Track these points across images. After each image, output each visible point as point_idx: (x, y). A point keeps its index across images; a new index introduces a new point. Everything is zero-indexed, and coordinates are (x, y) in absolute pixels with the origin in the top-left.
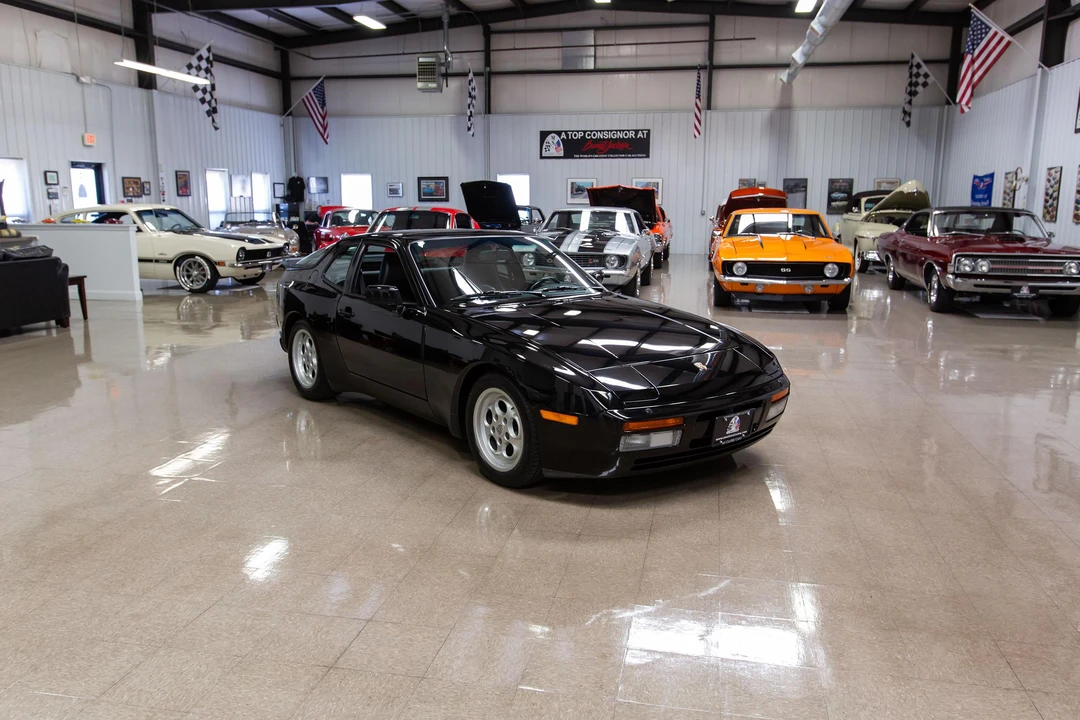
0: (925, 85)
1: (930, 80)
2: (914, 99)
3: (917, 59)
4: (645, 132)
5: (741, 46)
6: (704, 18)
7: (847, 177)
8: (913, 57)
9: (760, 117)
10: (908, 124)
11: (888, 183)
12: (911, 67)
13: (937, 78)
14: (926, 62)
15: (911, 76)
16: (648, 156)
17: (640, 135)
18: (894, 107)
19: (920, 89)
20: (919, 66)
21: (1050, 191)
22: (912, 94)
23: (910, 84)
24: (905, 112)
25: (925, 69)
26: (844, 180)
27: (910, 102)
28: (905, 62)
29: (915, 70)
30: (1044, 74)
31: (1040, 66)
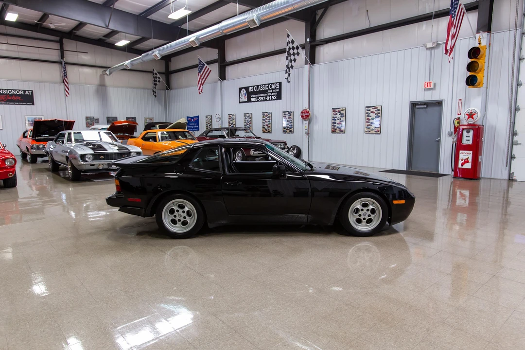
0: (159, 81)
1: (161, 80)
2: (156, 87)
3: (155, 71)
4: (30, 92)
5: (78, 55)
6: (58, 39)
7: (133, 116)
8: (154, 70)
9: (92, 89)
10: (155, 96)
11: (149, 119)
12: (153, 74)
13: (162, 79)
14: (159, 73)
15: (154, 77)
16: (33, 104)
17: (27, 93)
18: (148, 89)
19: (157, 83)
20: (156, 74)
21: (231, 122)
22: (155, 84)
23: (154, 81)
24: (153, 91)
25: (158, 75)
26: (133, 118)
27: (155, 88)
28: (152, 72)
29: (155, 76)
30: (221, 82)
31: (219, 80)
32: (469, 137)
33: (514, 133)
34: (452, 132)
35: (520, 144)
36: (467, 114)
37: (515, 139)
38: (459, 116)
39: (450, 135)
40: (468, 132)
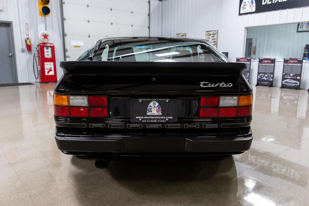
32: (48, 52)
33: (65, 50)
34: (24, 49)
35: (70, 57)
36: (43, 36)
37: (67, 54)
38: (28, 37)
39: (23, 51)
40: (47, 49)
